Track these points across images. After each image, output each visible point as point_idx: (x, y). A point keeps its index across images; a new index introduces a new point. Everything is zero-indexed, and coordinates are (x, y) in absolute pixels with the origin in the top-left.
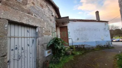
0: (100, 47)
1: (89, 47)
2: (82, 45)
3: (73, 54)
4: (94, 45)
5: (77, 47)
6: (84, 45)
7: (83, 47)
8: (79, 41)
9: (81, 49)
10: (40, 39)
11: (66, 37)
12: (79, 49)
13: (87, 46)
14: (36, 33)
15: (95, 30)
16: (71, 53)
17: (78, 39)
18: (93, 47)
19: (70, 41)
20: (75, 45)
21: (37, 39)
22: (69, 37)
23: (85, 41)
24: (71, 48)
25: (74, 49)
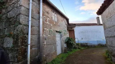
0: (101, 45)
1: (91, 45)
2: (85, 43)
3: (79, 48)
4: (96, 44)
5: (82, 45)
6: (87, 43)
7: (86, 45)
8: (83, 40)
9: (85, 46)
10: (62, 38)
11: (73, 37)
12: (83, 46)
13: (90, 44)
14: (61, 35)
15: (96, 32)
16: (77, 48)
17: (82, 39)
18: (95, 45)
19: (76, 40)
20: (80, 43)
21: (61, 38)
22: (75, 37)
23: (88, 40)
24: (78, 44)
25: (80, 45)
